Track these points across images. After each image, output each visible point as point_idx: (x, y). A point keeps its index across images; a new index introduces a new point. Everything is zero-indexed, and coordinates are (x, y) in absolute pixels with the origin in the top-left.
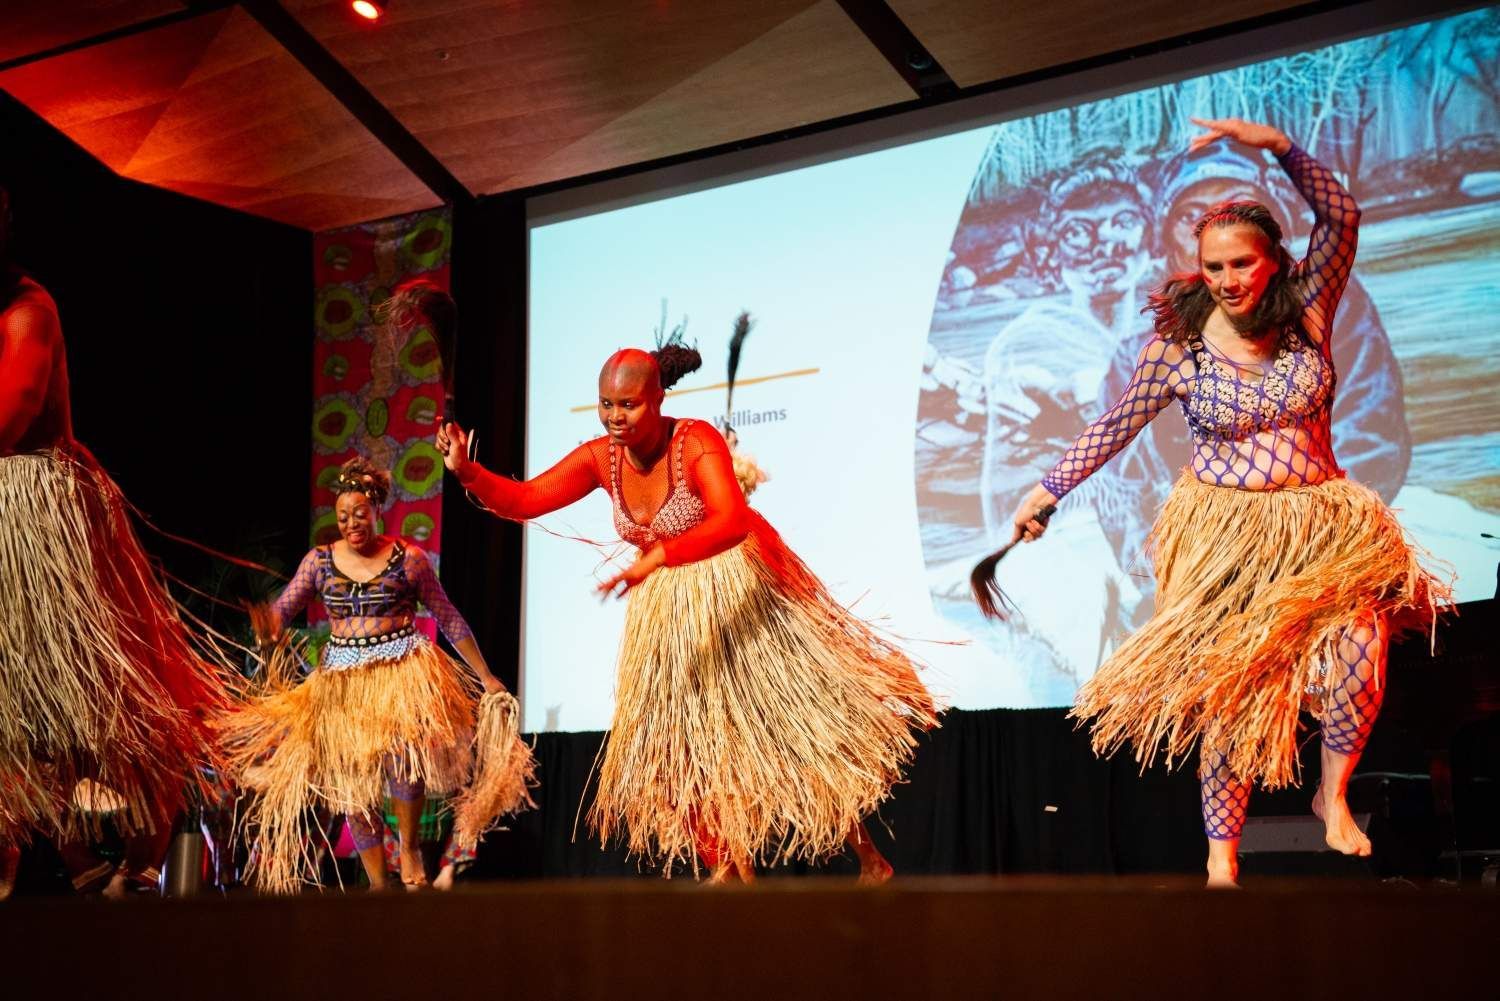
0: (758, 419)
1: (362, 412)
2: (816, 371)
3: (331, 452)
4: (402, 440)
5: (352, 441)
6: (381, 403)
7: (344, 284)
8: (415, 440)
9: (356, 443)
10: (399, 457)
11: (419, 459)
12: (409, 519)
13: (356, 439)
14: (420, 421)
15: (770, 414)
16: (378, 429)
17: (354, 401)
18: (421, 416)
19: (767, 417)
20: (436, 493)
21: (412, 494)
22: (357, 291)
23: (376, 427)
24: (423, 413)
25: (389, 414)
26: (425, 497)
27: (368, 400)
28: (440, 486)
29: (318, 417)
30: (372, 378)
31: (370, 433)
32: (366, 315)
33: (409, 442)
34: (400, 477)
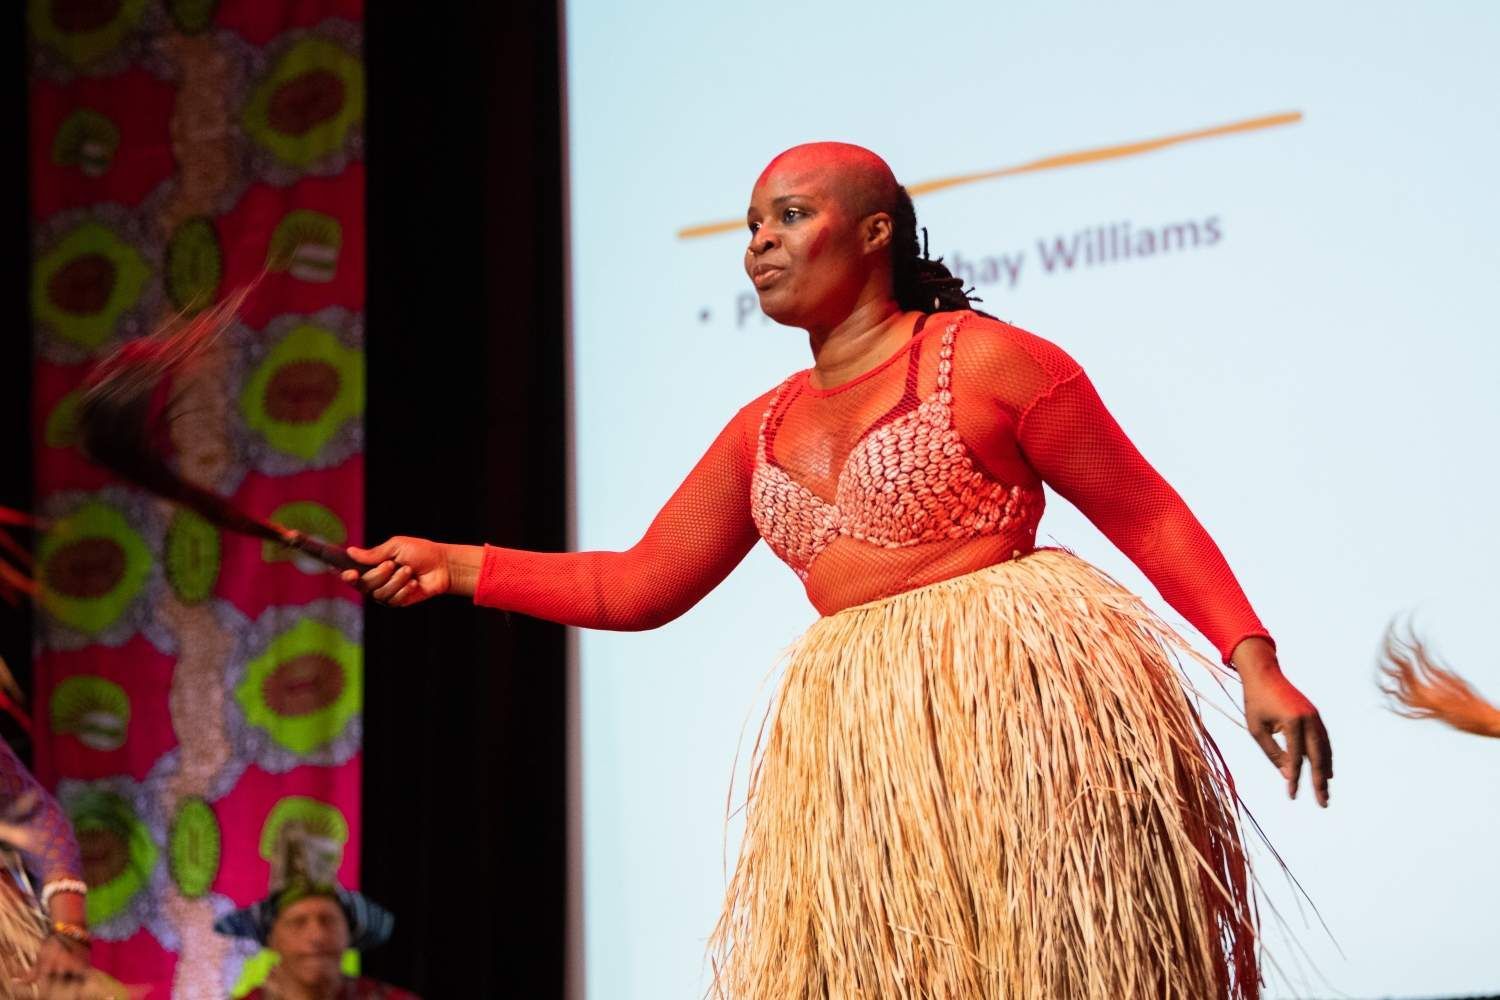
0: (1150, 243)
1: (155, 253)
2: (1292, 118)
3: (77, 356)
4: (258, 322)
5: (132, 327)
6: (201, 229)
8: (290, 319)
10: (251, 364)
11: (304, 367)
12: (280, 520)
13: (142, 322)
14: (302, 272)
15: (1180, 230)
16: (197, 293)
17: (133, 226)
18: (307, 262)
19: (1173, 238)
20: (346, 453)
21: (287, 456)
23: (192, 290)
24: (309, 251)
25: (221, 255)
26: (320, 463)
27: (168, 224)
28: (358, 434)
29: (46, 269)
30: (174, 168)
31: (177, 305)
33: (274, 326)
34: (256, 415)
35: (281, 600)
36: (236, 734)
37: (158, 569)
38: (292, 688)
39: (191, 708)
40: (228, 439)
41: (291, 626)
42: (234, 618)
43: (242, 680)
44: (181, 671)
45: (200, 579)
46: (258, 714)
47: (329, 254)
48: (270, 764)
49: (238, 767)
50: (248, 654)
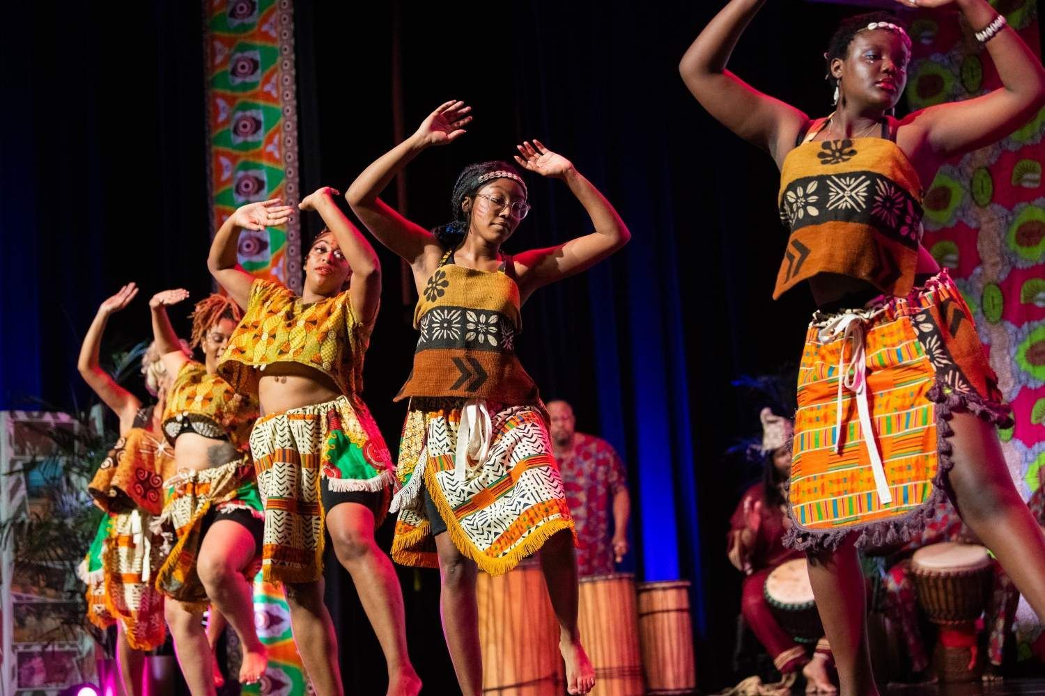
1: (966, 183)
3: (938, 228)
4: (1010, 207)
5: (959, 213)
6: (984, 171)
7: (932, 58)
8: (1023, 205)
9: (964, 215)
10: (1009, 224)
11: (1032, 223)
12: (1027, 286)
13: (963, 211)
14: (1026, 185)
16: (984, 198)
17: (956, 173)
21: (1026, 260)
22: (947, 62)
23: (982, 197)
24: (1029, 176)
25: (993, 182)
27: (970, 170)
31: (977, 203)
32: (958, 84)
33: (1017, 208)
34: (1013, 245)
35: (1030, 319)
36: (1016, 374)
37: (979, 310)
38: (1039, 354)
39: (998, 365)
40: (1002, 257)
41: (1035, 329)
42: (1011, 328)
43: (1017, 353)
44: (992, 350)
45: (996, 313)
46: (1025, 365)
47: (1037, 176)
48: (1032, 385)
49: (1019, 387)
50: (1018, 342)
